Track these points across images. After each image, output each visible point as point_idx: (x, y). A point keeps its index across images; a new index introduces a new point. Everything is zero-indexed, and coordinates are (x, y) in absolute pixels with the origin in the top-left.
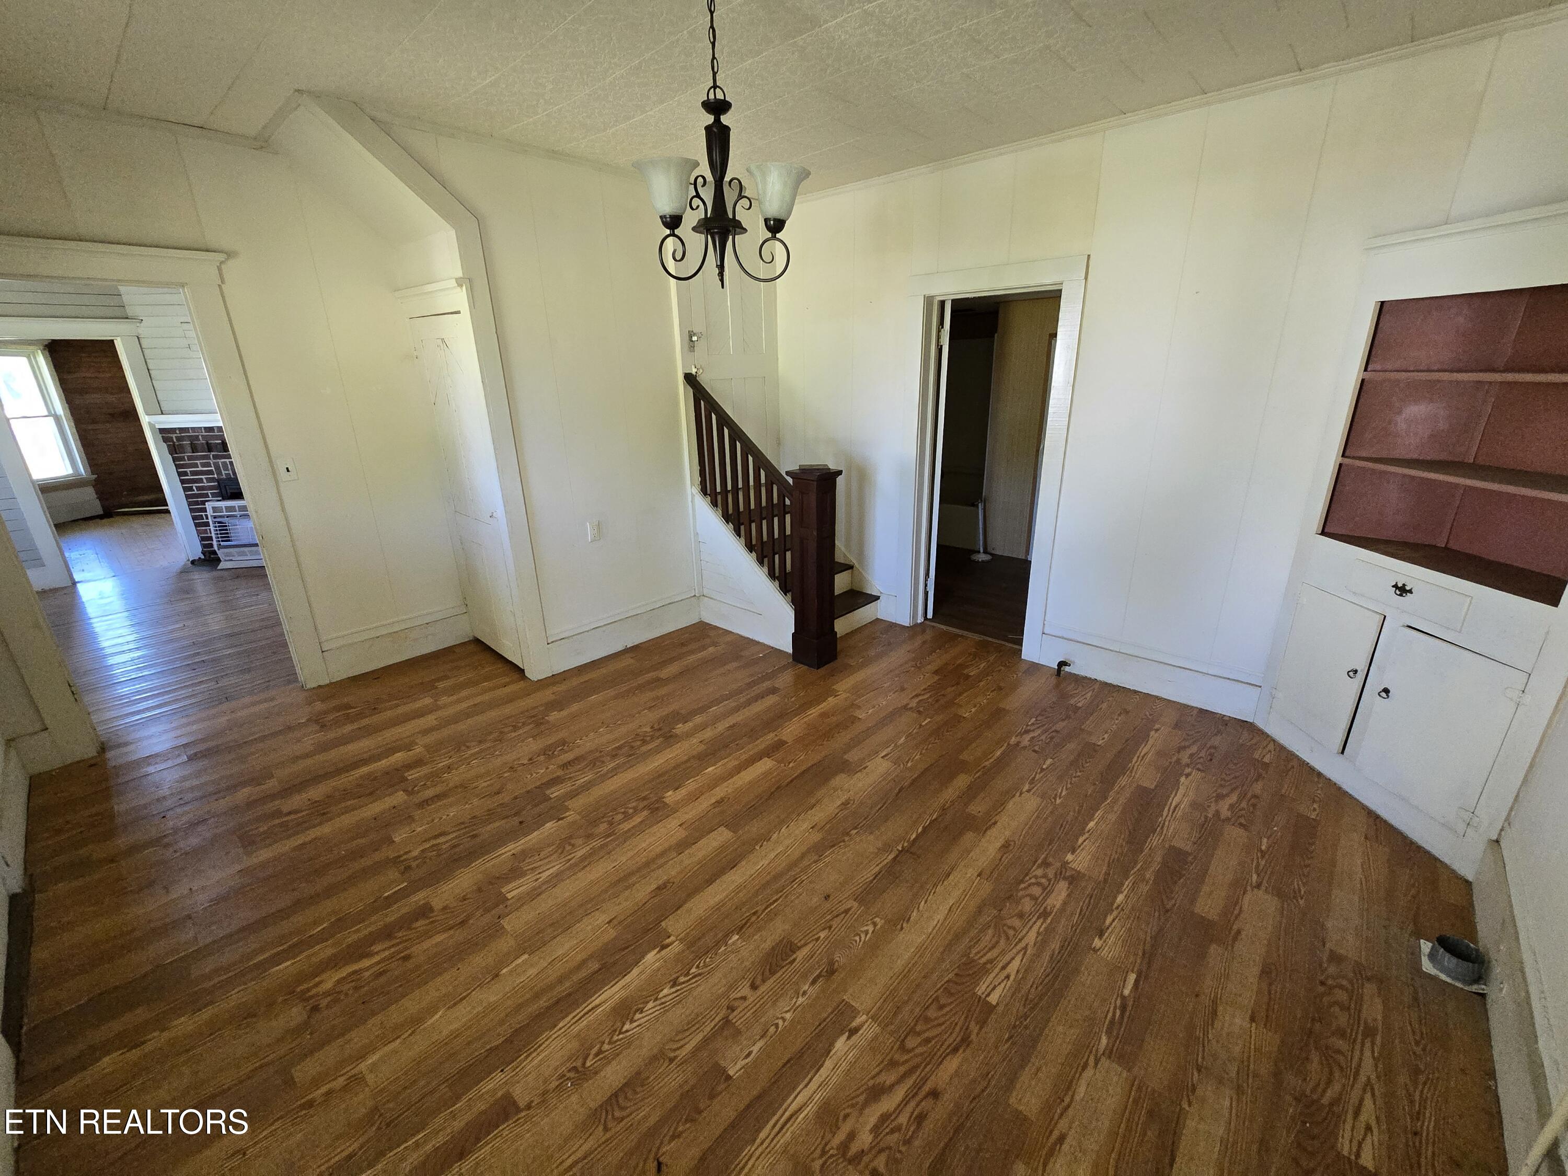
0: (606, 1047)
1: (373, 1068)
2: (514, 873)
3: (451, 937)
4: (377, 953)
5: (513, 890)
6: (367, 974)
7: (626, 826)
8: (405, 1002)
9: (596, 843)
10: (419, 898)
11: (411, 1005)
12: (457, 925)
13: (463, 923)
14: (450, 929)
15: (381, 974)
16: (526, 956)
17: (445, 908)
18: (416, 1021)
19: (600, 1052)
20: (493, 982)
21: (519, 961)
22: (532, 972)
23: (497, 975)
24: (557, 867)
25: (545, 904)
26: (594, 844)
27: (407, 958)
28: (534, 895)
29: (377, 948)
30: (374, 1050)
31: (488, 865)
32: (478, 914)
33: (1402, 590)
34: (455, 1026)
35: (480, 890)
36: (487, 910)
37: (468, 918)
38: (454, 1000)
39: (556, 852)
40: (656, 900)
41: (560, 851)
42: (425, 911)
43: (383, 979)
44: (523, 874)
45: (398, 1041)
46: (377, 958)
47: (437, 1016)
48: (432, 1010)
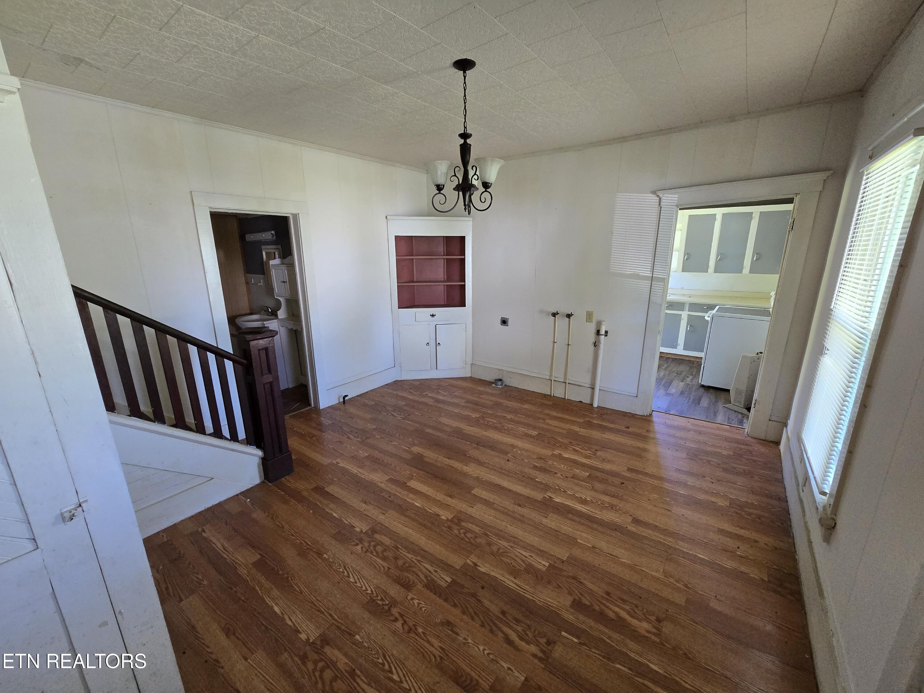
0: (599, 503)
1: (657, 571)
2: (530, 570)
3: (585, 579)
4: (614, 612)
5: (542, 564)
6: (627, 607)
7: (477, 529)
8: (627, 577)
9: (494, 539)
10: (569, 616)
11: (627, 575)
12: (577, 580)
13: (574, 578)
14: (581, 583)
15: (623, 600)
16: (578, 540)
17: (570, 594)
18: (632, 568)
19: (602, 504)
20: (597, 547)
21: (582, 542)
22: (584, 535)
23: (593, 547)
24: (519, 550)
25: (546, 546)
26: (495, 540)
27: (608, 594)
28: (542, 553)
29: (611, 615)
30: (652, 576)
31: (527, 587)
32: (565, 573)
33: (433, 316)
34: (623, 551)
35: (549, 582)
36: (562, 570)
37: (568, 577)
38: (614, 558)
39: (507, 556)
40: (527, 505)
41: (505, 554)
42: (577, 605)
43: (625, 597)
44: (530, 566)
45: (642, 569)
46: (617, 609)
47: (624, 560)
48: (623, 564)
